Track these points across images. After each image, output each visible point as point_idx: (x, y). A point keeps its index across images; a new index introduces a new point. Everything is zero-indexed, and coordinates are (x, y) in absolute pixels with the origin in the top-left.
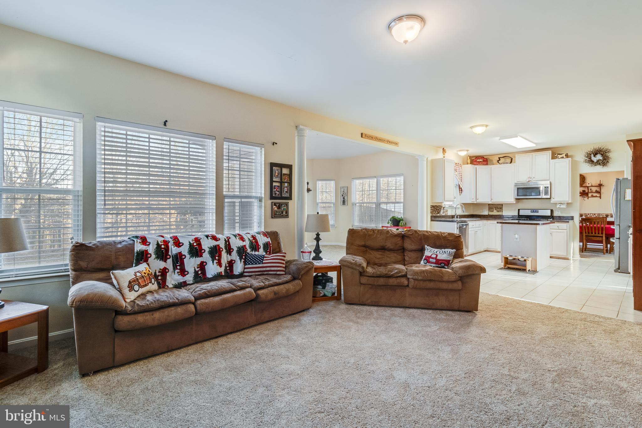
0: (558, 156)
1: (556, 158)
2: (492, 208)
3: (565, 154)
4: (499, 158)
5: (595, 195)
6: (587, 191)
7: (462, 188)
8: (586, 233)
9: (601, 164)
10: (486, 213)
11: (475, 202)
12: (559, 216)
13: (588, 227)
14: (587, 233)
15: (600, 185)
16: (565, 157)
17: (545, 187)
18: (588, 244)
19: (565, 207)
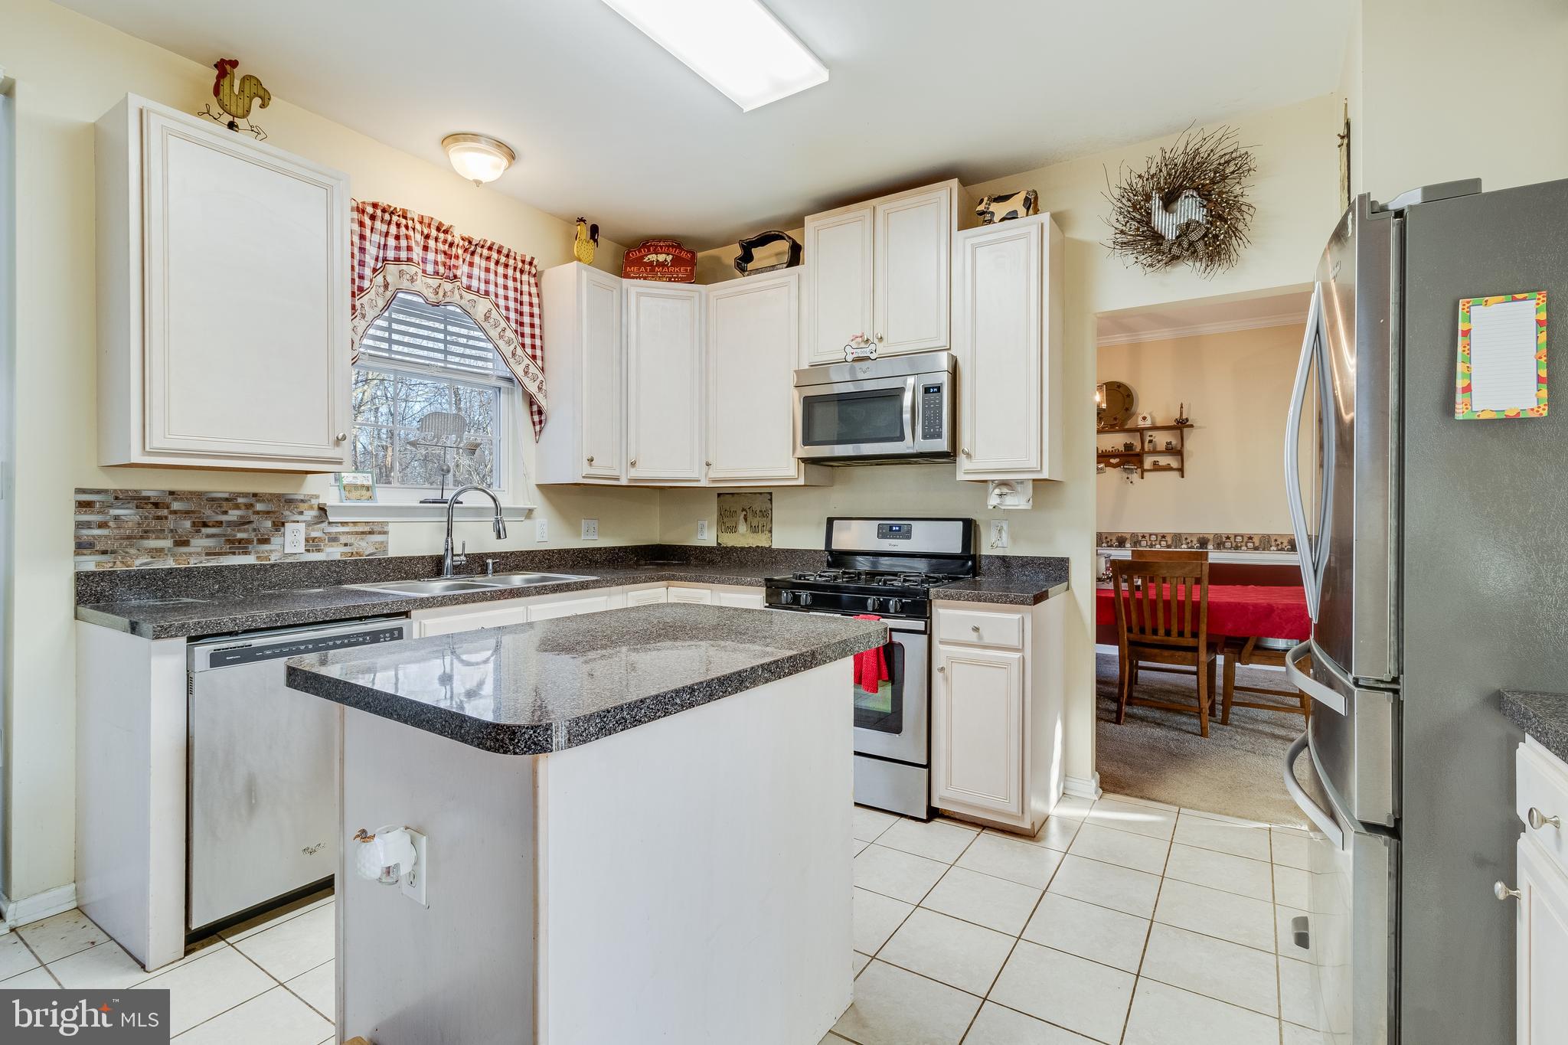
0: (994, 207)
1: (983, 218)
2: (733, 514)
3: (1022, 196)
5: (1163, 460)
6: (1138, 449)
7: (543, 403)
8: (1130, 630)
9: (1200, 246)
10: (707, 536)
11: (624, 482)
12: (1003, 559)
13: (1139, 602)
14: (1136, 629)
15: (1181, 425)
16: (1022, 211)
17: (927, 390)
18: (1141, 663)
19: (1028, 506)
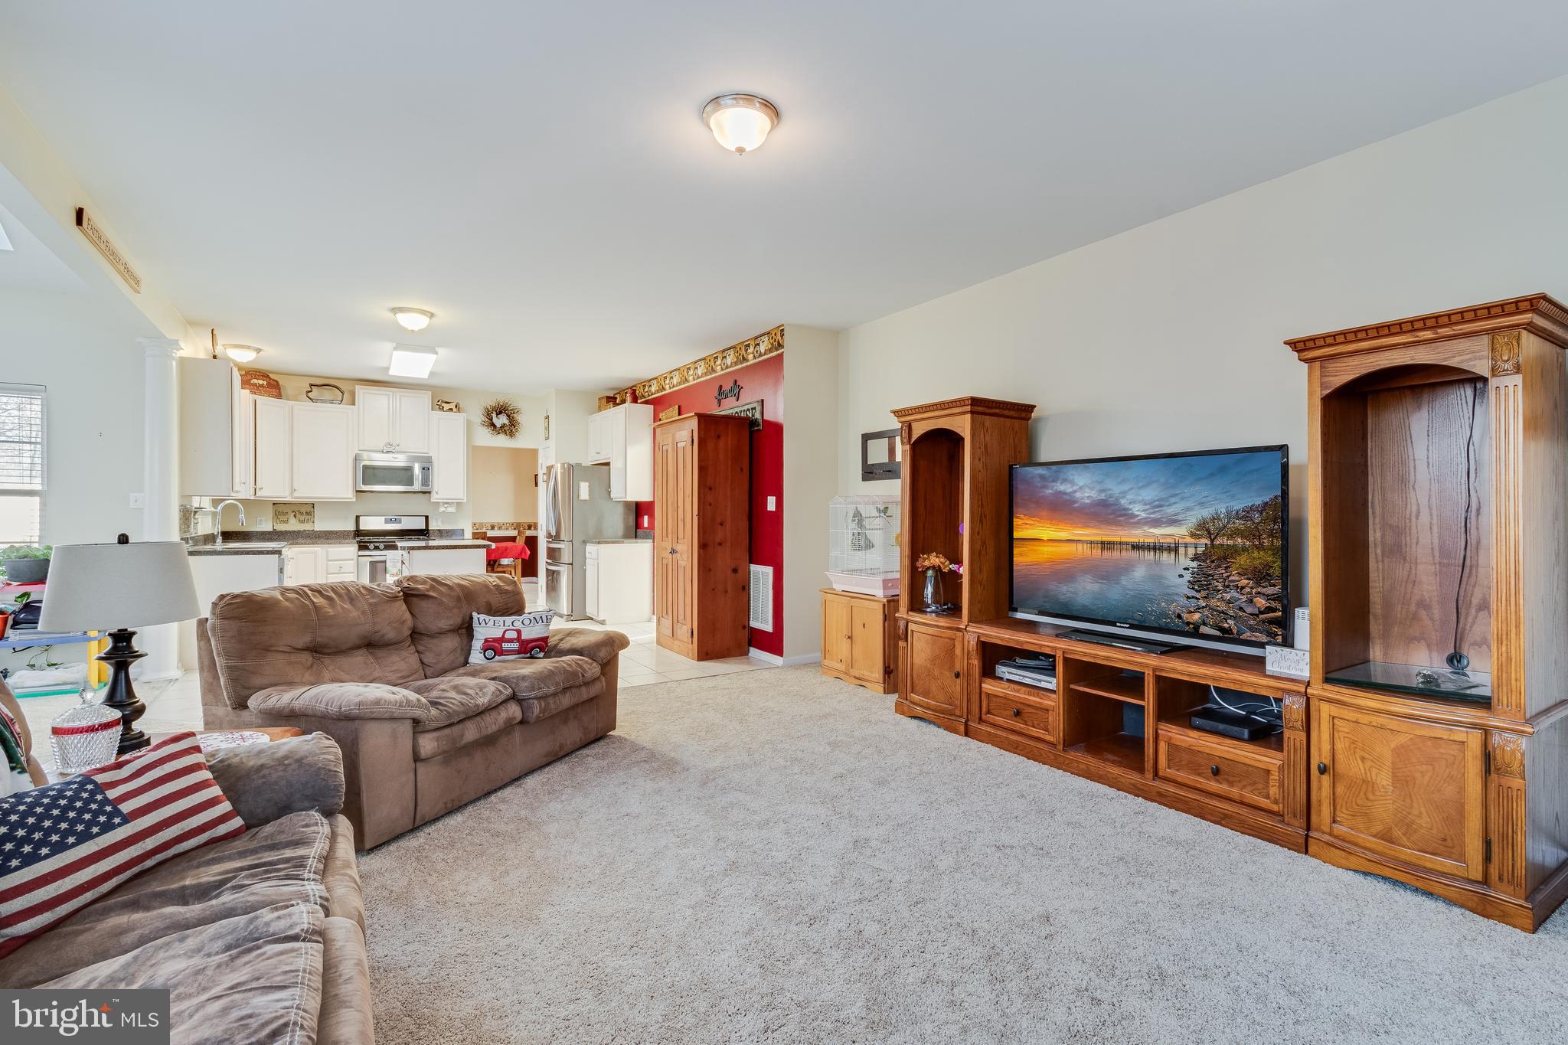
0: (444, 405)
1: (440, 408)
2: (285, 513)
3: (455, 404)
4: (311, 385)
9: (507, 431)
11: (253, 498)
12: (439, 530)
16: (455, 410)
17: (423, 468)
19: (454, 511)
